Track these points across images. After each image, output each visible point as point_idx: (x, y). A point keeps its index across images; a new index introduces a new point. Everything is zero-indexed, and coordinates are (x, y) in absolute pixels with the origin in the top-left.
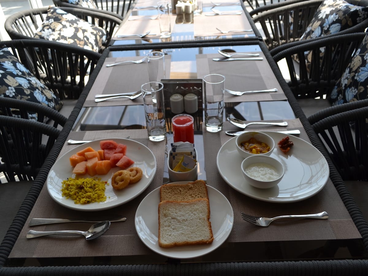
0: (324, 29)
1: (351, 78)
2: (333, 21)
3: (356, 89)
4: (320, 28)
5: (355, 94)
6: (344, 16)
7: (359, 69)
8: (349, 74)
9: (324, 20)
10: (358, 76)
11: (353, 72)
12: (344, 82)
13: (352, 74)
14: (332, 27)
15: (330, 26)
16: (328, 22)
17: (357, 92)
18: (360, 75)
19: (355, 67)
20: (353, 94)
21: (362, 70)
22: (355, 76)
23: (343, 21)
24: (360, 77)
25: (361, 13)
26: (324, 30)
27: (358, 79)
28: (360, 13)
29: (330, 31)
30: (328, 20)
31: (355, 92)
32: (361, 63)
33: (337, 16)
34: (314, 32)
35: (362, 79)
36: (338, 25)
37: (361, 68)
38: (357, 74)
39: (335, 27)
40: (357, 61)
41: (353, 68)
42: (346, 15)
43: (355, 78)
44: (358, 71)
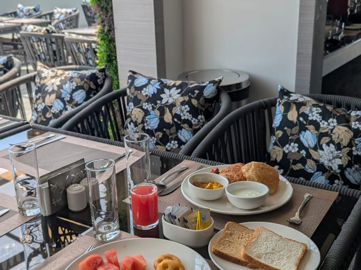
0: (65, 99)
1: (141, 130)
2: (73, 89)
3: (153, 138)
4: (59, 101)
5: (155, 142)
6: (83, 82)
7: (144, 119)
8: (137, 128)
9: (59, 92)
10: (148, 125)
11: (140, 124)
12: (134, 137)
13: (141, 126)
14: (76, 95)
15: (71, 94)
16: (66, 91)
17: (155, 139)
18: (150, 123)
19: (139, 119)
20: (153, 142)
21: (149, 119)
22: (144, 127)
23: (85, 86)
24: (151, 125)
25: (100, 75)
26: (66, 102)
27: (149, 128)
28: (98, 75)
29: (75, 99)
30: (64, 90)
31: (153, 140)
32: (144, 113)
33: (74, 83)
34: (53, 106)
35: (155, 126)
36: (82, 92)
37: (147, 117)
38: (145, 124)
39: (79, 94)
40: (138, 113)
41: (137, 121)
42: (85, 80)
43: (146, 128)
44: (145, 121)
